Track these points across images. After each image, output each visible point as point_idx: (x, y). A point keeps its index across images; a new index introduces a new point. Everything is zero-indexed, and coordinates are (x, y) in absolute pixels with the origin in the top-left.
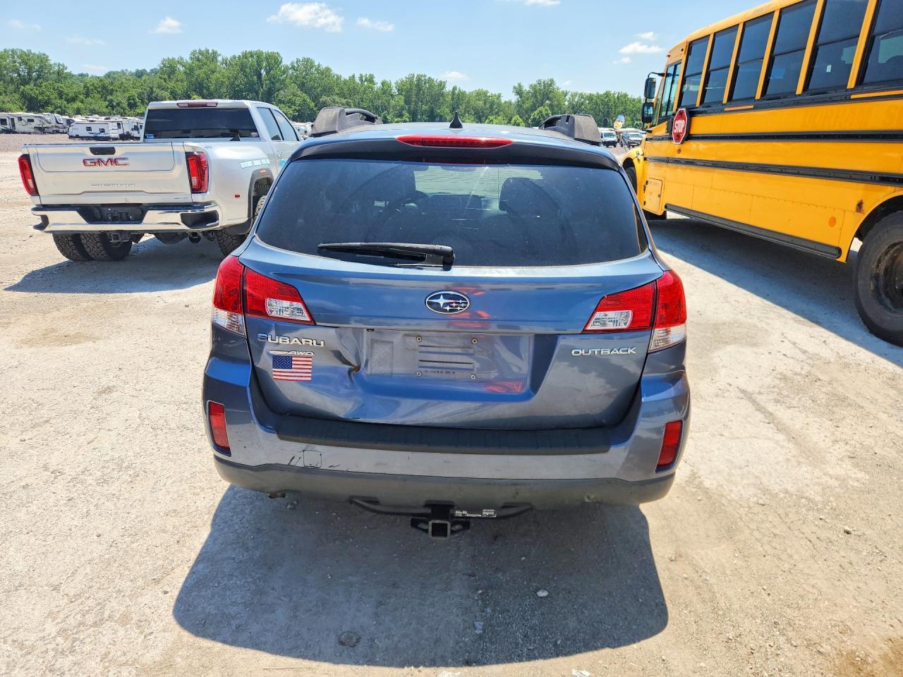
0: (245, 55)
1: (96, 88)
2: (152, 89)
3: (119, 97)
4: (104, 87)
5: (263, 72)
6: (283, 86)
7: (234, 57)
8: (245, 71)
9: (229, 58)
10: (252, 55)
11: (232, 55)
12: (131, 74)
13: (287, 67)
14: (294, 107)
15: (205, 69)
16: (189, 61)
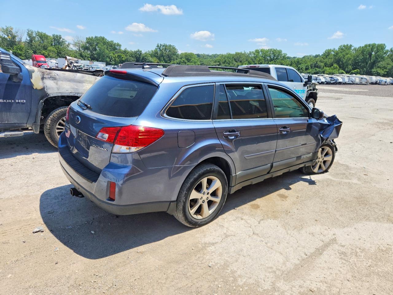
0: (366, 46)
1: (295, 62)
2: (317, 62)
3: (303, 66)
4: (298, 62)
5: (373, 53)
6: (382, 60)
7: (360, 47)
8: (363, 53)
9: (357, 48)
10: (369, 45)
11: (359, 46)
12: (313, 56)
13: (388, 51)
14: (385, 70)
15: (344, 53)
16: (338, 50)
